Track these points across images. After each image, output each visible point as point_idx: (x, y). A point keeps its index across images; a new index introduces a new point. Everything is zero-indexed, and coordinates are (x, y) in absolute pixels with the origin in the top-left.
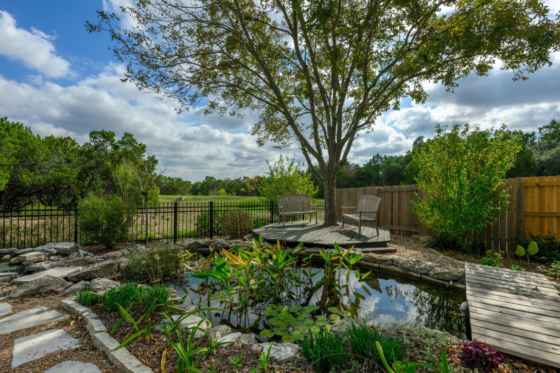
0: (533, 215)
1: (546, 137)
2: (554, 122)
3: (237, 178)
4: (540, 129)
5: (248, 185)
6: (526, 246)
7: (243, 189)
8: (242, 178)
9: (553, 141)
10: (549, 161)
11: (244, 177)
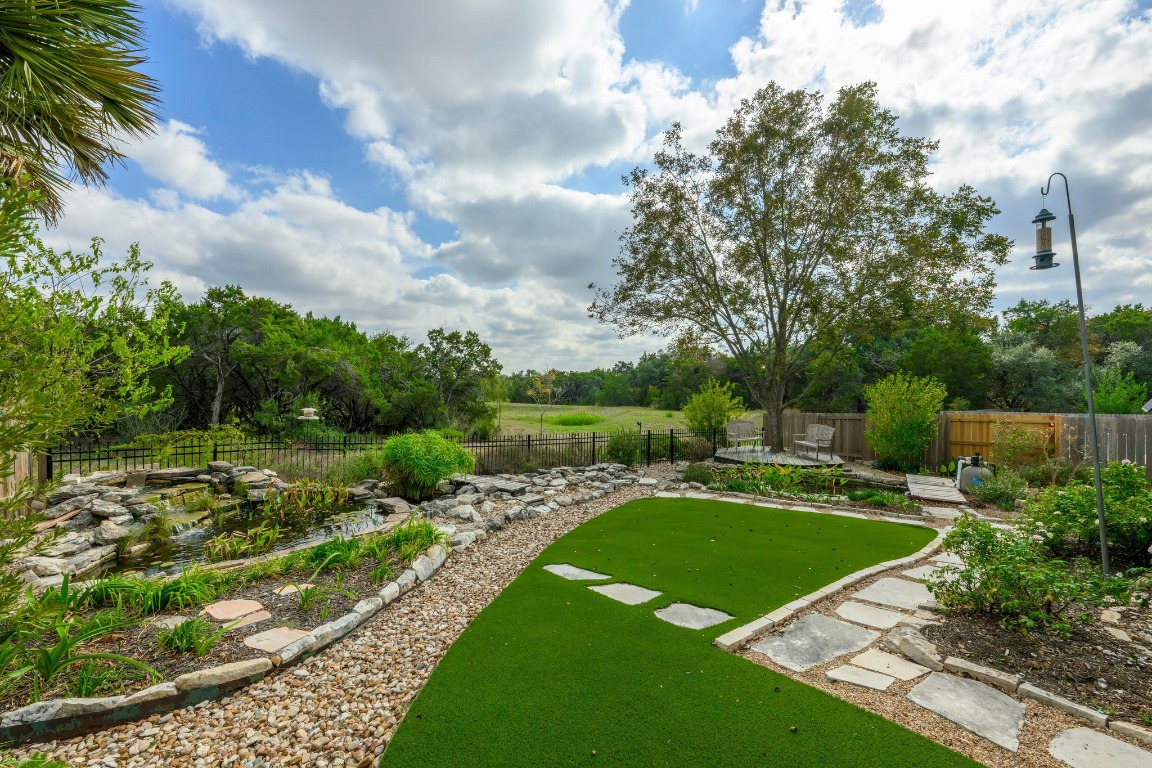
0: (957, 444)
1: (1012, 324)
2: (1023, 304)
3: (516, 372)
4: (1005, 313)
5: (539, 385)
6: (947, 466)
7: (530, 393)
8: (524, 374)
9: (1021, 334)
10: (1013, 362)
11: (529, 371)
